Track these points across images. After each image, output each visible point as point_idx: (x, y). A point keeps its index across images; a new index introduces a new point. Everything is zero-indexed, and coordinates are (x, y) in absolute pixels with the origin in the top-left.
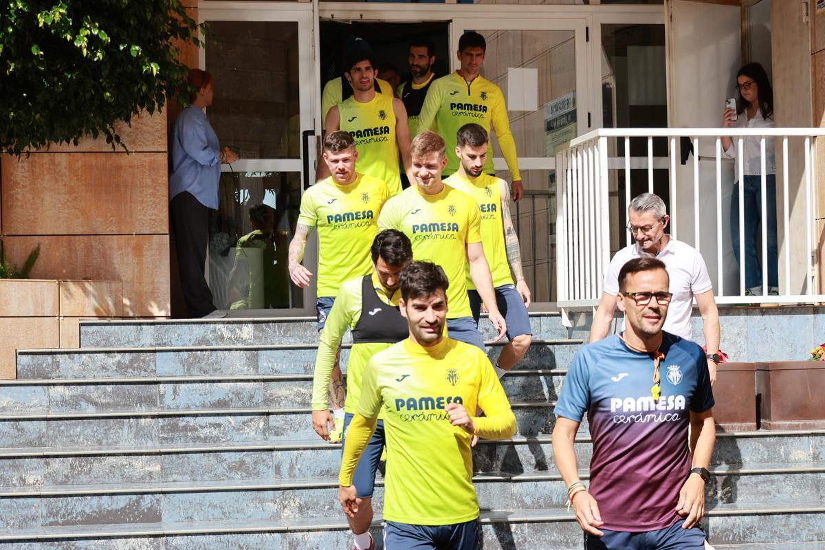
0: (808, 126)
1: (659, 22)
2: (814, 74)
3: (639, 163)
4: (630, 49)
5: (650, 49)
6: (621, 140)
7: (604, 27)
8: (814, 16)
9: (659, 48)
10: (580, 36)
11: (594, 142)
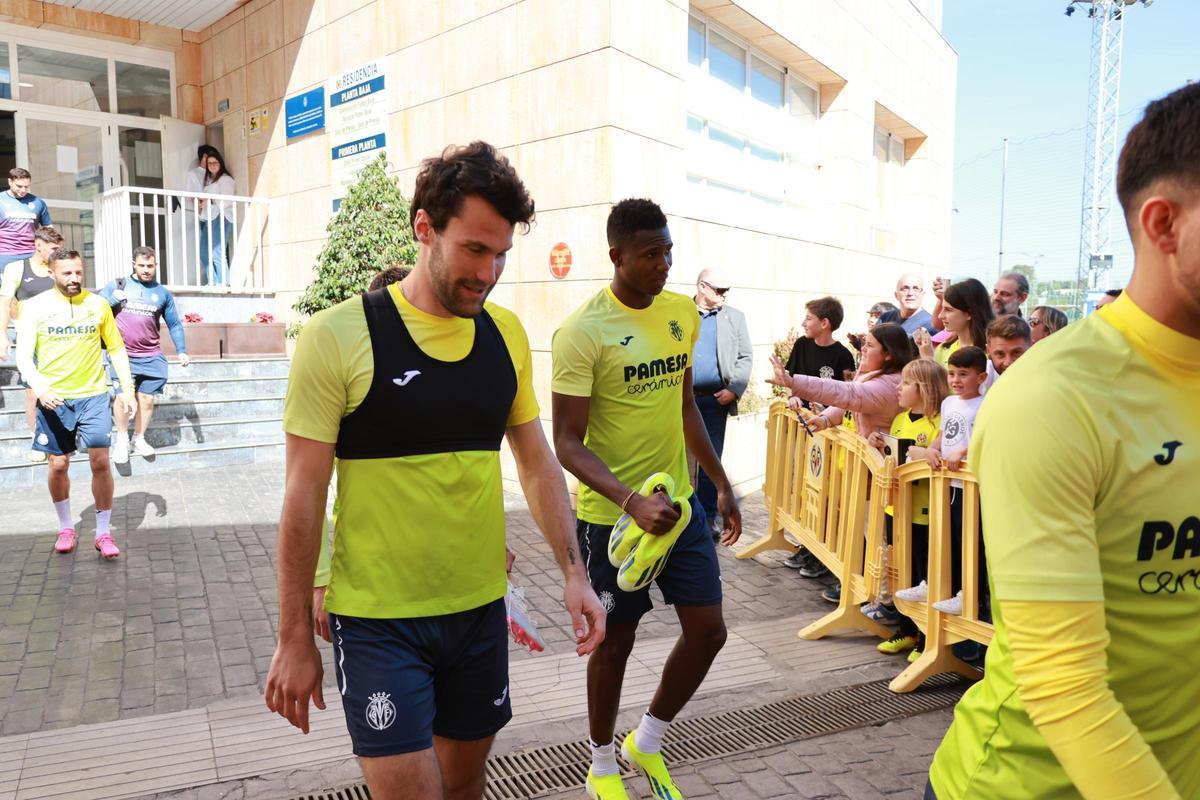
0: (245, 195)
1: (155, 128)
2: (249, 169)
3: (148, 210)
4: (137, 142)
5: (149, 144)
6: (137, 194)
7: (120, 127)
8: (249, 137)
9: (155, 144)
10: (105, 131)
11: (121, 194)
